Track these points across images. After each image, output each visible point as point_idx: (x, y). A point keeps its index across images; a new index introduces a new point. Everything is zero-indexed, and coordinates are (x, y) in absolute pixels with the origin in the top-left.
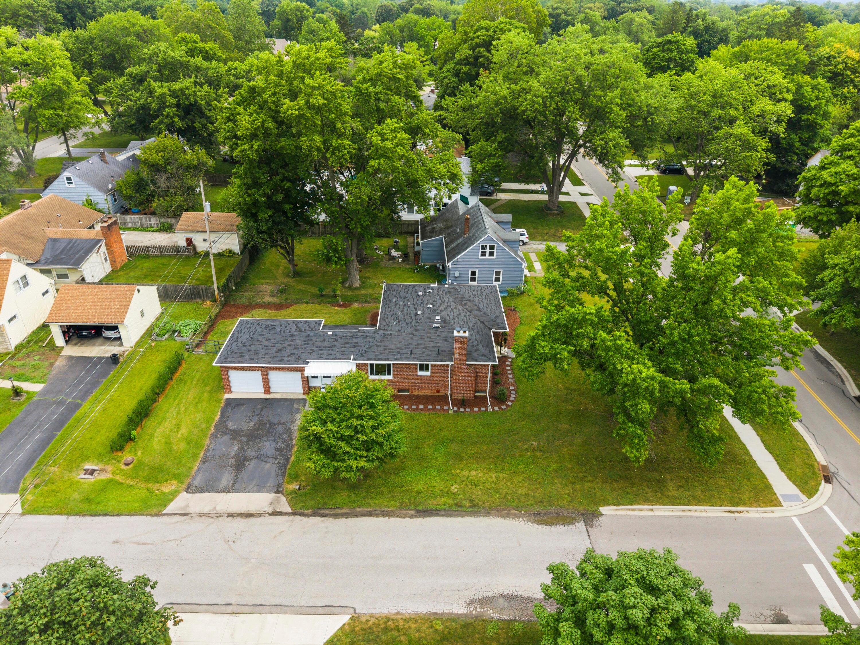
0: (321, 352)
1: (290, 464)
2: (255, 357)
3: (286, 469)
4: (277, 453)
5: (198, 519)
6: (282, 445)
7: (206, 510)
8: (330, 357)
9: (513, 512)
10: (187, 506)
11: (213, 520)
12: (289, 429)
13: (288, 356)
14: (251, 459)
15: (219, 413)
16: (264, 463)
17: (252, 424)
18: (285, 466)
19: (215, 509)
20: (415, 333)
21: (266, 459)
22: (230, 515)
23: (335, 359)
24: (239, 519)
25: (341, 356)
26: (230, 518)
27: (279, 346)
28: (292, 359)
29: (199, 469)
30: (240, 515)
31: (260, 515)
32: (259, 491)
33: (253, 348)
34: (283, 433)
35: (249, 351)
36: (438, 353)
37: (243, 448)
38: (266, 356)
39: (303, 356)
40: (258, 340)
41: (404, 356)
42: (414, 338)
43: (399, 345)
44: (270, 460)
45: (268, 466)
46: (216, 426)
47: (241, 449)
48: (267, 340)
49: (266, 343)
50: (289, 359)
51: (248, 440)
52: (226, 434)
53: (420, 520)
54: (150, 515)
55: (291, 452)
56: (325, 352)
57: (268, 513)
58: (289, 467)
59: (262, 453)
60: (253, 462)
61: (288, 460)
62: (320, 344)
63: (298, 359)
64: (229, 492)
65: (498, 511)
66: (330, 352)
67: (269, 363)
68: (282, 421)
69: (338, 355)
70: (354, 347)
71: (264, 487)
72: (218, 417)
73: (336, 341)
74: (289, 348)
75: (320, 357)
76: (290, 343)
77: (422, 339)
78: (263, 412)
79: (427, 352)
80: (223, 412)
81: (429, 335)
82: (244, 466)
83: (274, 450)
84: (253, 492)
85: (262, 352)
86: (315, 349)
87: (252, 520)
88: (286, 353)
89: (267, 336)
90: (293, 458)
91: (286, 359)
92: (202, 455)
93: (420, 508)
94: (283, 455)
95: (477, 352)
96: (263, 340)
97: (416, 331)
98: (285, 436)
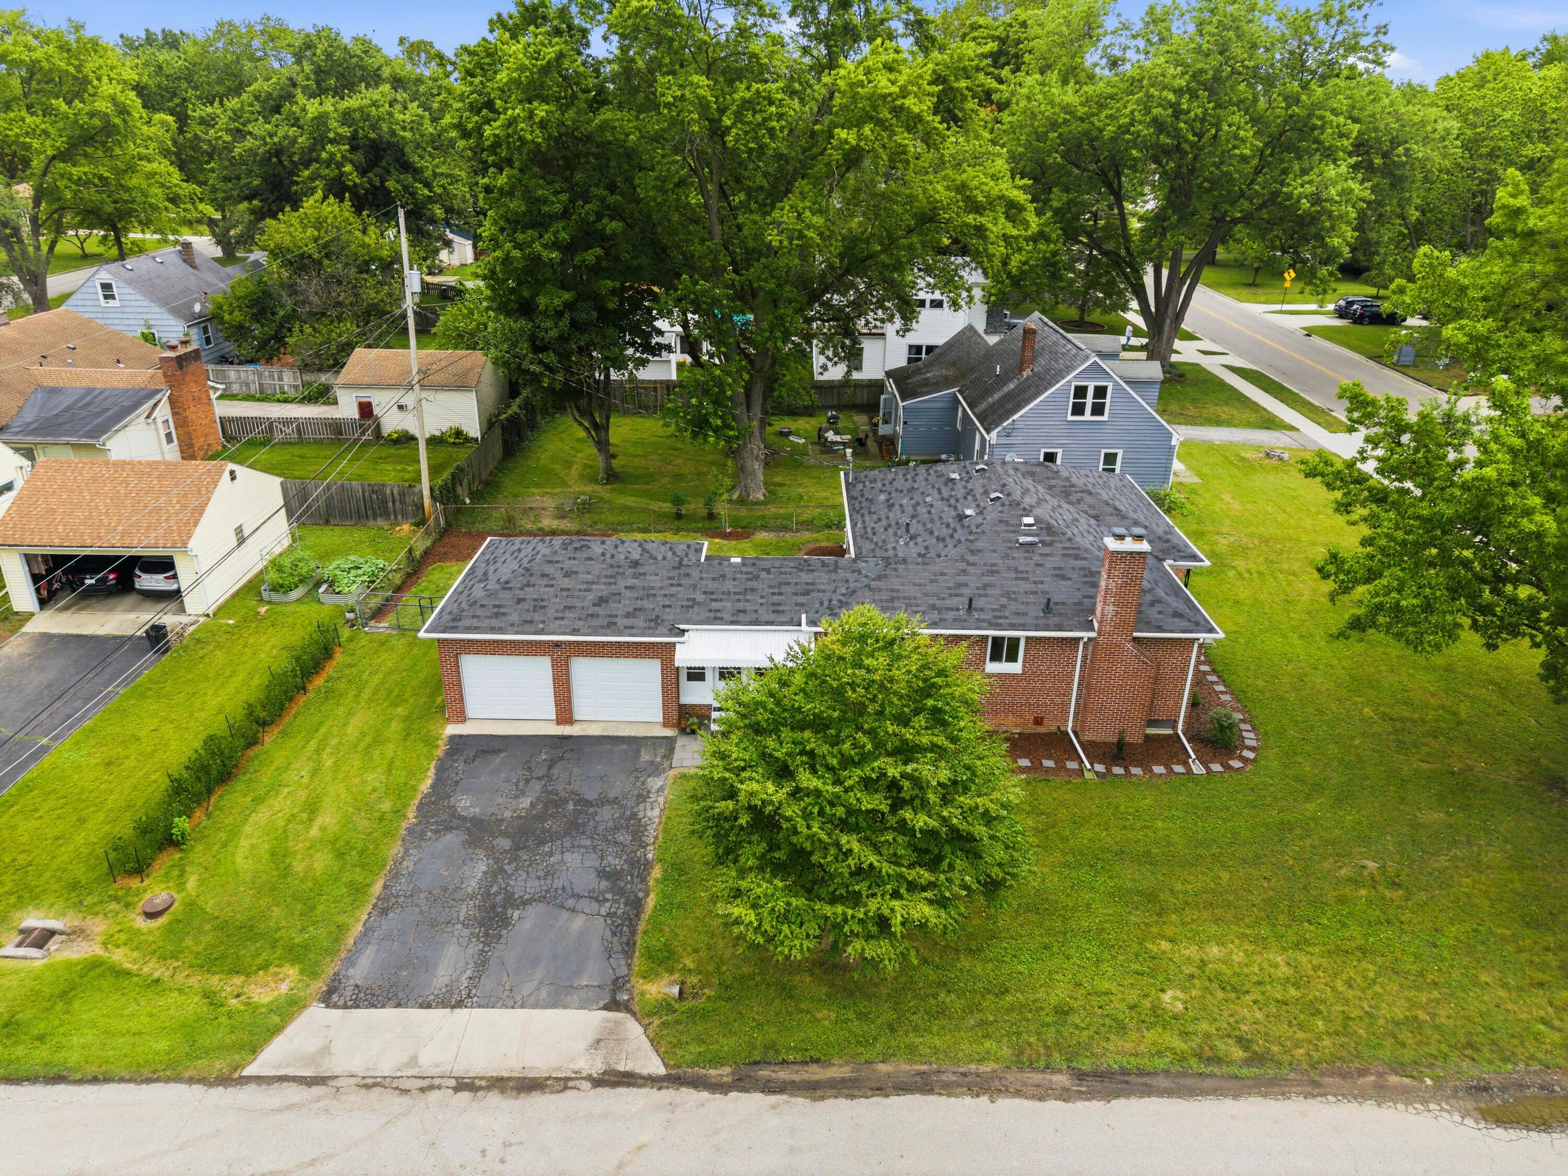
0: (715, 605)
1: (645, 916)
2: (537, 617)
3: (633, 933)
4: (604, 884)
5: (358, 1097)
6: (614, 862)
7: (386, 1068)
8: (741, 617)
9: (1393, 1079)
10: (326, 1050)
11: (405, 1100)
12: (634, 816)
13: (628, 616)
14: (525, 903)
15: (432, 773)
16: (565, 914)
17: (525, 802)
18: (631, 922)
19: (414, 1061)
20: (971, 559)
21: (570, 903)
22: (465, 1085)
23: (757, 622)
24: (494, 1098)
25: (772, 617)
26: (465, 1095)
27: (601, 589)
28: (640, 622)
29: (368, 931)
30: (498, 1084)
31: (564, 1084)
32: (554, 1003)
33: (530, 593)
34: (617, 828)
35: (519, 601)
36: (1048, 608)
37: (502, 871)
38: (567, 614)
39: (669, 615)
40: (544, 575)
41: (950, 615)
42: (971, 570)
43: (930, 588)
44: (584, 904)
45: (578, 922)
46: (420, 808)
47: (495, 873)
48: (568, 574)
49: (567, 583)
50: (629, 622)
51: (517, 848)
52: (449, 829)
53: (1096, 1106)
54: (202, 1081)
55: (644, 880)
56: (728, 605)
57: (589, 1078)
58: (642, 926)
59: (558, 884)
60: (533, 913)
61: (637, 905)
62: (712, 586)
63: (655, 624)
64: (459, 1004)
65: (1344, 1076)
66: (741, 605)
67: (575, 632)
68: (612, 795)
69: (765, 617)
70: (807, 593)
71: (571, 989)
72: (429, 782)
73: (757, 578)
74: (628, 593)
75: (715, 618)
76: (631, 582)
77: (993, 573)
78: (556, 771)
79: (1013, 607)
80: (441, 769)
81: (1011, 563)
82: (505, 922)
83: (593, 876)
84: (535, 1006)
85: (555, 605)
86: (700, 597)
87: (538, 1102)
88: (619, 608)
89: (567, 564)
90: (651, 902)
91: (621, 622)
92: (377, 888)
93: (1086, 1065)
94: (621, 892)
95: (1158, 607)
96: (559, 575)
97: (973, 552)
98: (623, 837)
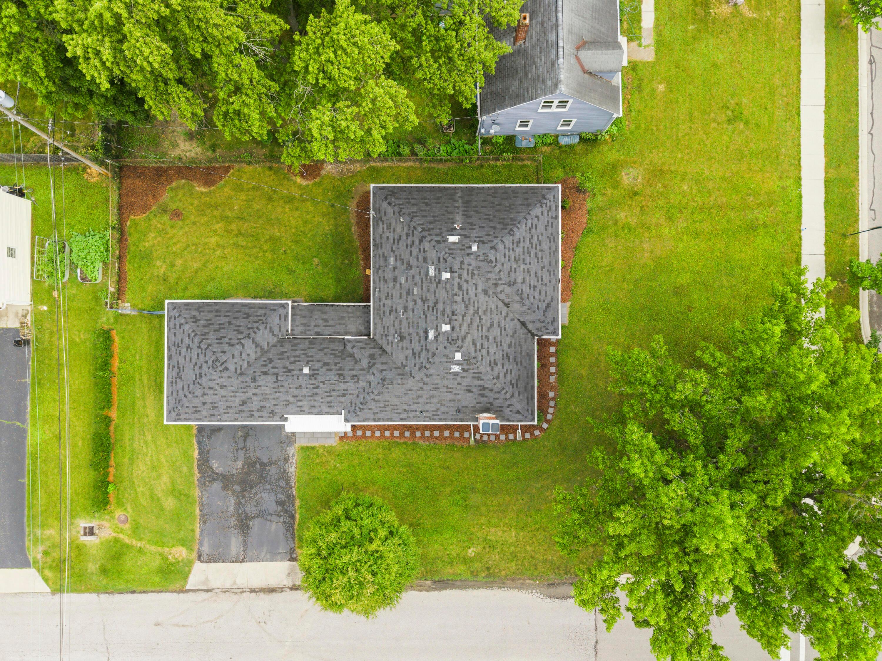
0: (300, 404)
1: (297, 521)
2: (215, 412)
3: (293, 530)
4: (280, 508)
5: (222, 595)
6: (282, 497)
7: (228, 586)
8: (313, 410)
9: (528, 581)
10: (207, 579)
11: (236, 596)
12: (285, 470)
13: (258, 410)
14: (253, 518)
15: (196, 446)
16: (268, 523)
17: (240, 464)
18: (292, 525)
19: (235, 583)
20: (425, 380)
21: (269, 517)
22: (252, 591)
23: (320, 413)
24: (262, 595)
25: (328, 409)
26: (254, 594)
27: (241, 396)
28: (264, 414)
29: (202, 531)
30: (262, 590)
31: (281, 590)
32: (272, 560)
33: (207, 399)
34: (279, 479)
35: (204, 403)
36: (458, 411)
37: (240, 503)
38: (230, 411)
39: (278, 409)
40: (210, 388)
41: (412, 414)
42: (425, 387)
43: (404, 399)
44: (274, 518)
45: (274, 526)
46: (199, 466)
47: (238, 504)
48: (223, 387)
49: (223, 392)
50: (260, 414)
51: (243, 490)
52: (214, 480)
53: (436, 593)
54: (175, 591)
55: (293, 506)
56: (306, 403)
57: (288, 587)
58: (296, 527)
59: (263, 508)
60: (257, 521)
61: (293, 517)
62: (296, 392)
63: (272, 414)
64: (242, 561)
65: (513, 580)
66: (312, 403)
67: (236, 420)
68: (274, 459)
69: (325, 409)
70: (344, 396)
71: (276, 554)
72: (197, 452)
73: (318, 387)
74: (254, 398)
75: (301, 411)
76: (255, 391)
77: (436, 388)
78: (248, 444)
79: (443, 409)
80: (199, 443)
81: (445, 382)
82: (248, 527)
83: (274, 504)
84: (267, 561)
85: (222, 405)
86: (291, 399)
87: (275, 596)
88: (255, 405)
89: (220, 381)
90: (297, 516)
91: (256, 414)
92: (198, 512)
93: (437, 579)
94: (286, 511)
95: (511, 408)
96: (217, 388)
97: (427, 376)
98: (282, 483)
